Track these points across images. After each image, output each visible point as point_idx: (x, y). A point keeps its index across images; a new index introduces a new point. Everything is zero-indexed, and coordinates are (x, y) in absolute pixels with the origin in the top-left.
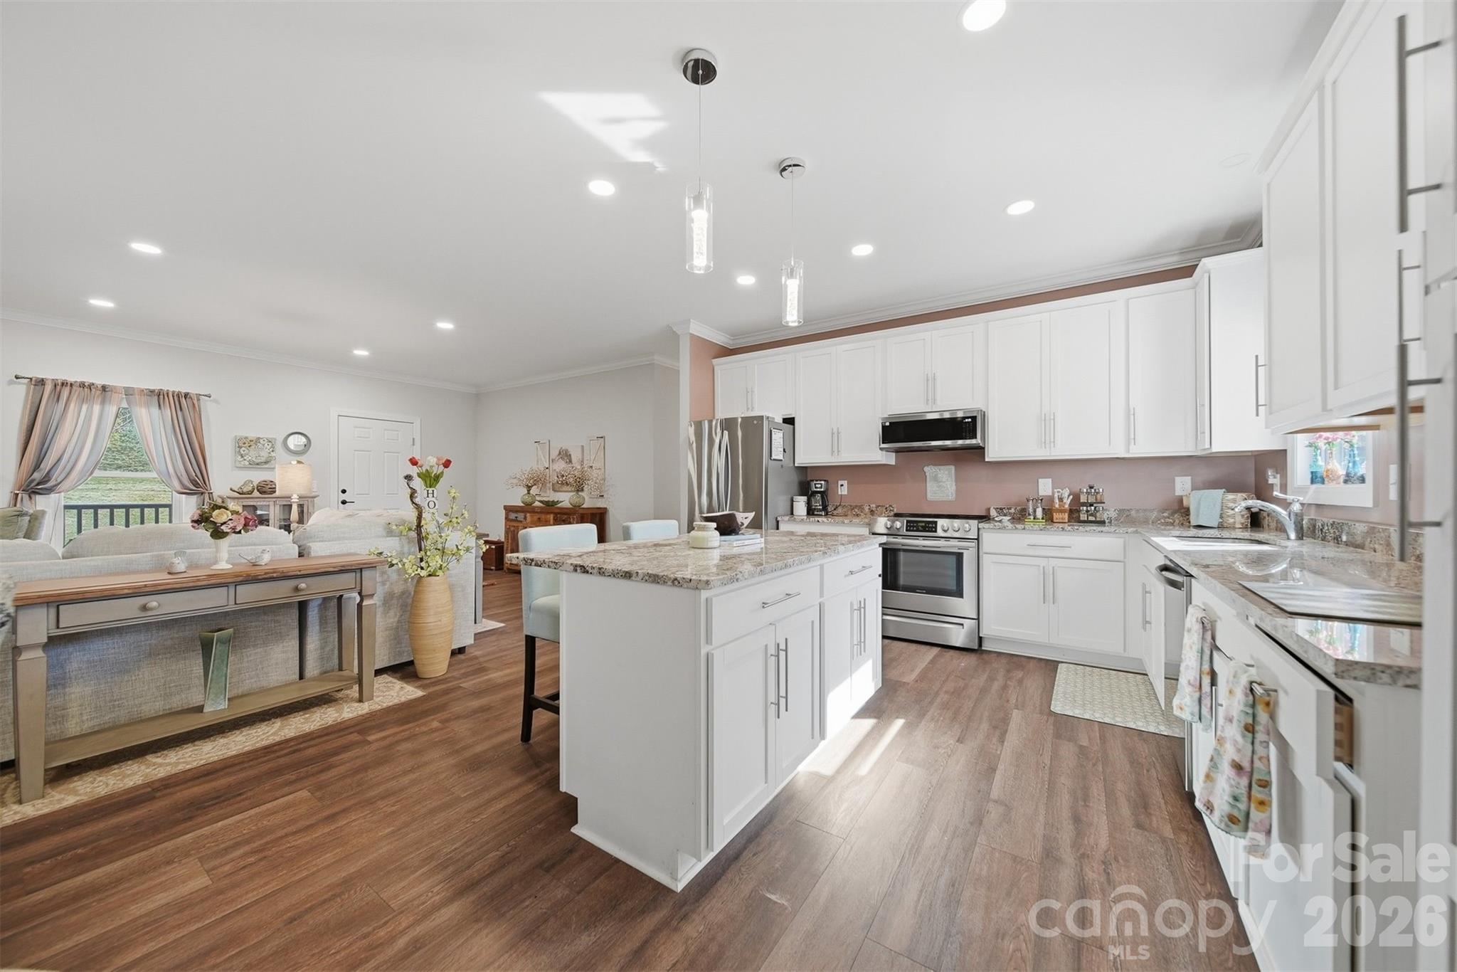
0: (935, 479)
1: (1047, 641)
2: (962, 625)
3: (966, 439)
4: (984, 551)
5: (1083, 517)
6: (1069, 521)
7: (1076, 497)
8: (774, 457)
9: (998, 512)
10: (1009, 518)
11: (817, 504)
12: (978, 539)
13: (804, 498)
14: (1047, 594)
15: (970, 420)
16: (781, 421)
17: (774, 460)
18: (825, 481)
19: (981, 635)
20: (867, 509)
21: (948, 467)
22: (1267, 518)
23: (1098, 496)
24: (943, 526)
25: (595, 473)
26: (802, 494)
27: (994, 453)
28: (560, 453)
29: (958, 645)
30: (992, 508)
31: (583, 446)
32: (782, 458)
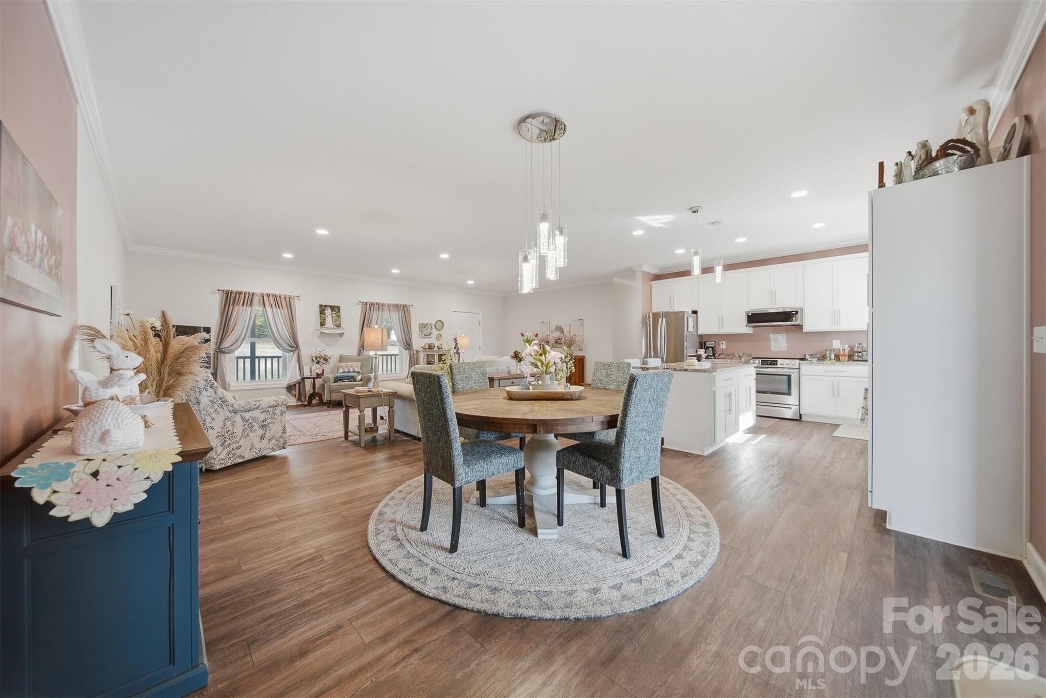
0: (776, 340)
2: (791, 408)
3: (793, 321)
4: (803, 373)
5: (856, 358)
6: (848, 360)
7: (852, 349)
8: (689, 331)
9: (810, 356)
10: (816, 359)
11: (710, 353)
12: (799, 369)
13: (703, 350)
14: (834, 393)
15: (795, 313)
16: (691, 312)
18: (714, 342)
19: (801, 414)
20: (737, 355)
21: (783, 335)
23: (864, 349)
24: (780, 363)
25: (578, 338)
26: (702, 348)
27: (805, 329)
28: (556, 327)
29: (789, 418)
30: (807, 355)
31: (570, 325)
32: (692, 331)
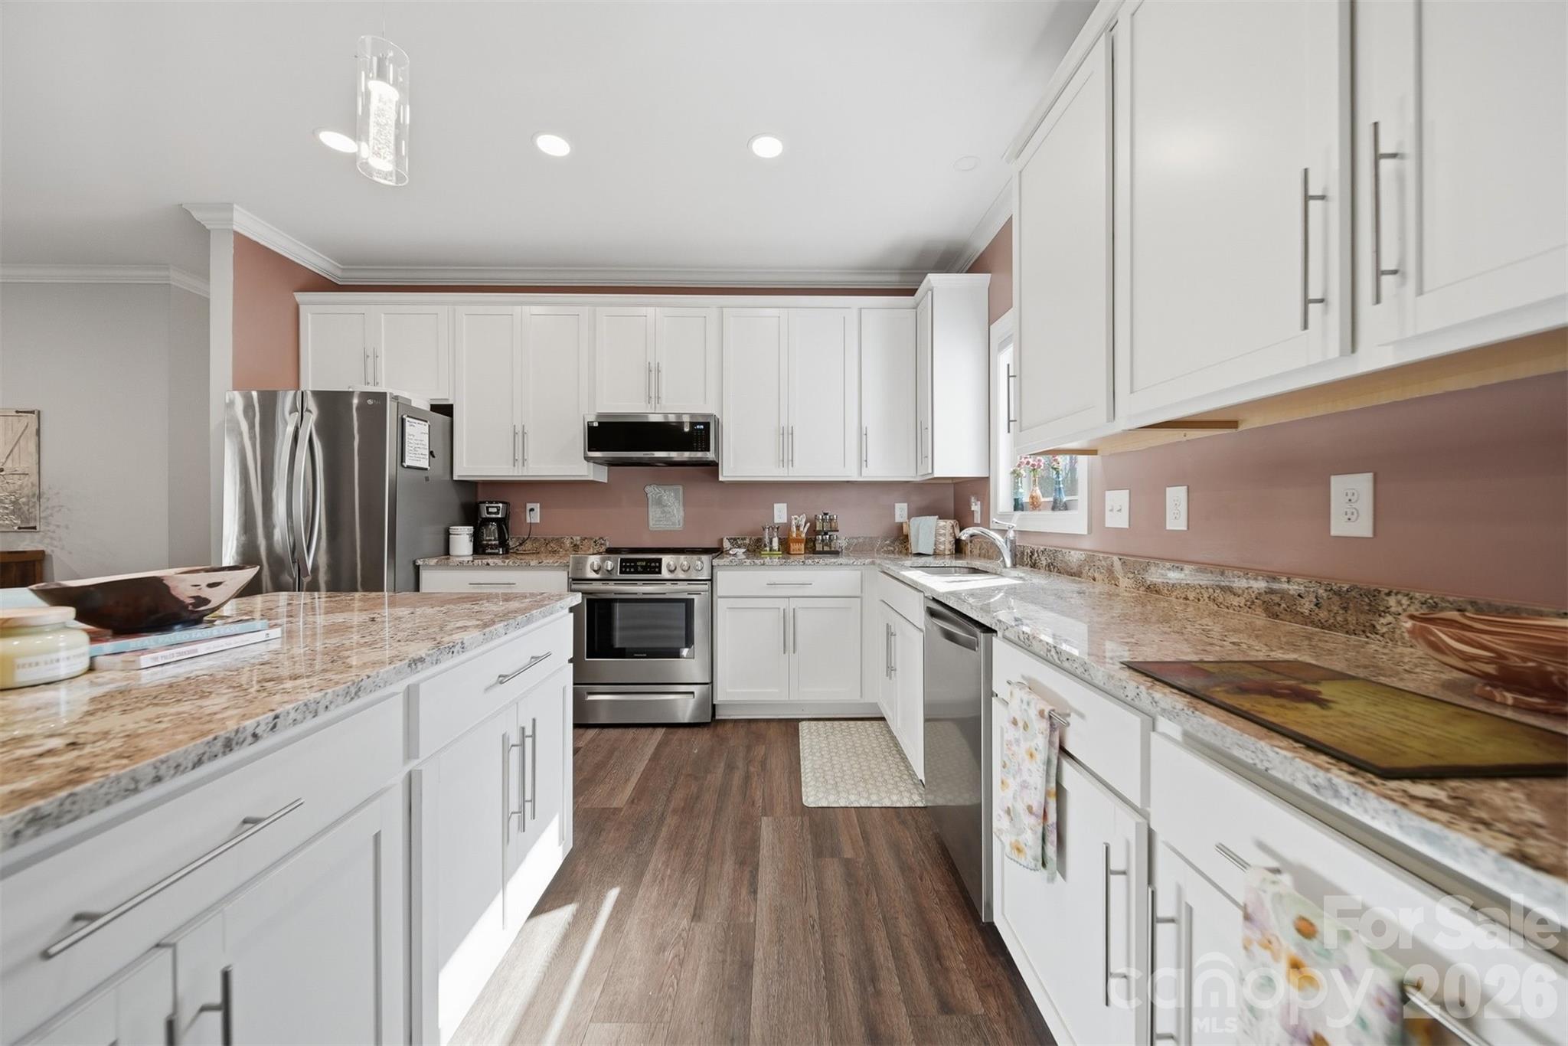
0: (659, 502)
1: (787, 699)
2: (693, 693)
3: (697, 451)
4: (719, 594)
5: (819, 547)
6: (805, 553)
7: (812, 525)
8: (408, 463)
9: (731, 543)
10: (744, 550)
11: (491, 535)
12: (711, 580)
13: (469, 529)
14: (787, 644)
15: (702, 427)
16: (428, 408)
17: (408, 467)
18: (504, 503)
19: (714, 703)
20: (568, 543)
21: (675, 487)
22: (969, 544)
23: (833, 524)
24: (668, 565)
26: (465, 523)
27: (726, 474)
29: (686, 721)
30: (725, 539)
32: (426, 466)
